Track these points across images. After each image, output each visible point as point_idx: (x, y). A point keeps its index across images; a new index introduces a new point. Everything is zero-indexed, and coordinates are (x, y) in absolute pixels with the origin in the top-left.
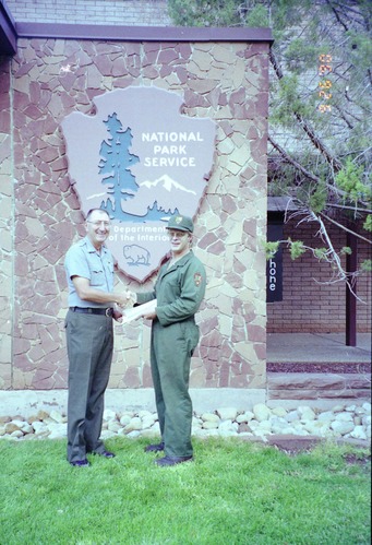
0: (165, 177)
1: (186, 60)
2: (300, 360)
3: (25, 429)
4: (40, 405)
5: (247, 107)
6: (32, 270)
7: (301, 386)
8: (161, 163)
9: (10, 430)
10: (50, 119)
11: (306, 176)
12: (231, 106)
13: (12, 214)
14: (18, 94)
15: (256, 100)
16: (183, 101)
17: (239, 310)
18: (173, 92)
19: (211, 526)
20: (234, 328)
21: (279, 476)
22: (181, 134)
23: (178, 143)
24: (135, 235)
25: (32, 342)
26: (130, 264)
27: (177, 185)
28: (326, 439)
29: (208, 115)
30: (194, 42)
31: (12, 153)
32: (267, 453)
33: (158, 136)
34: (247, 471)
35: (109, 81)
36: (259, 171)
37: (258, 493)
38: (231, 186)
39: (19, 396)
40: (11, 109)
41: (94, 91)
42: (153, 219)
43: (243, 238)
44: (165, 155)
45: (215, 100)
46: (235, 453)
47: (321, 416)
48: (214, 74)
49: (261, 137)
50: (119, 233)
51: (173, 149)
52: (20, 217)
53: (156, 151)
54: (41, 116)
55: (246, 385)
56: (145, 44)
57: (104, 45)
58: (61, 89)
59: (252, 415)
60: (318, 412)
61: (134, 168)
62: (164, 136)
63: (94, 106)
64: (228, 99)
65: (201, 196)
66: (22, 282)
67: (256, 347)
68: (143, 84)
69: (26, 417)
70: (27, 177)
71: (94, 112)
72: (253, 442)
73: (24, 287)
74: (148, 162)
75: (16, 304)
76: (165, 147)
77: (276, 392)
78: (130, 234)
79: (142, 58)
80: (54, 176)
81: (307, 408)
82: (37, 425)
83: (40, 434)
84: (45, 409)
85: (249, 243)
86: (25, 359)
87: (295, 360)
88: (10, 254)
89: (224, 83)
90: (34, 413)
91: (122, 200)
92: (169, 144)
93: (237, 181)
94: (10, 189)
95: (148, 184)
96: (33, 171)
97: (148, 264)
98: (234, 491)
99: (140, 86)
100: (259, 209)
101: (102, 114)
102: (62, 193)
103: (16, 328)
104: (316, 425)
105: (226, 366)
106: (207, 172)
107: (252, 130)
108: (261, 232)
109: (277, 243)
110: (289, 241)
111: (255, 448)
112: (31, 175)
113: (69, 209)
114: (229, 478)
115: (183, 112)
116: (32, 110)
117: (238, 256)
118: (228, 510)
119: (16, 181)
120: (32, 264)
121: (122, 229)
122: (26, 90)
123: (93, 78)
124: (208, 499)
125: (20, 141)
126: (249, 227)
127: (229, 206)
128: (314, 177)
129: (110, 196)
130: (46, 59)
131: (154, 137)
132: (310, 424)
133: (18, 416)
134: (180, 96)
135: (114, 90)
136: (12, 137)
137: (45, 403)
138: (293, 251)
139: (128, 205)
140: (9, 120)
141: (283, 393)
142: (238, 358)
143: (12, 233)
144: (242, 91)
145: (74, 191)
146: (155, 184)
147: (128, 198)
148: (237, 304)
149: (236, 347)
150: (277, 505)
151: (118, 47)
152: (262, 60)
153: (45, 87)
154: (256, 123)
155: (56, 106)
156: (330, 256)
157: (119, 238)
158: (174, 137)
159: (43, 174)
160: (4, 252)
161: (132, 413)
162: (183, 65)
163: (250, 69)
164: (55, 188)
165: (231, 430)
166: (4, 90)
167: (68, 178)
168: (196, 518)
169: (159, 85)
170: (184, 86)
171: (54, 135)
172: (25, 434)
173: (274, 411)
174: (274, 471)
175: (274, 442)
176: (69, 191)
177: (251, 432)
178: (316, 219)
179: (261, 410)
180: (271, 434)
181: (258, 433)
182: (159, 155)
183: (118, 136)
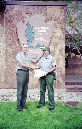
0: (41, 38)
1: (46, 10)
3: (7, 99)
4: (11, 93)
5: (61, 21)
6: (9, 60)
7: (74, 89)
8: (40, 34)
9: (3, 99)
10: (13, 24)
11: (74, 38)
12: (57, 21)
13: (4, 47)
14: (6, 18)
15: (63, 19)
16: (45, 19)
17: (58, 70)
18: (43, 17)
20: (57, 74)
21: (70, 113)
22: (45, 28)
23: (44, 30)
24: (34, 52)
25: (9, 77)
26: (32, 59)
27: (44, 40)
28: (80, 102)
29: (51, 23)
30: (48, 6)
31: (5, 32)
32: (66, 106)
33: (39, 28)
34: (61, 111)
35: (27, 15)
36: (63, 36)
37: (65, 118)
39: (6, 90)
40: (4, 22)
41: (24, 17)
42: (38, 48)
43: (59, 53)
44: (41, 33)
45: (53, 19)
46: (58, 106)
48: (53, 13)
49: (64, 28)
50: (30, 51)
51: (43, 31)
52: (6, 47)
54: (11, 23)
55: (60, 88)
56: (36, 6)
57: (26, 6)
58: (16, 17)
59: (62, 96)
60: (78, 95)
61: (33, 36)
62: (41, 28)
63: (24, 21)
64: (56, 19)
65: (49, 42)
66: (7, 63)
67: (62, 79)
68: (36, 16)
69: (7, 96)
71: (24, 22)
72: (62, 103)
74: (37, 34)
75: (5, 68)
76: (41, 31)
77: (67, 90)
78: (32, 51)
79: (35, 9)
80: (14, 37)
81: (75, 94)
82: (10, 98)
83: (10, 100)
84: (12, 93)
85: (61, 54)
86: (7, 81)
87: (71, 82)
88: (4, 56)
89: (55, 15)
90: (9, 94)
91: (31, 43)
92: (42, 30)
93: (58, 39)
94: (4, 41)
95: (37, 39)
96: (9, 36)
97: (37, 59)
98: (59, 117)
100: (63, 46)
102: (16, 42)
103: (5, 74)
104: (78, 99)
105: (55, 83)
107: (62, 26)
108: (64, 51)
109: (68, 54)
110: (71, 53)
111: (63, 105)
112: (9, 37)
113: (18, 45)
114: (57, 113)
115: (45, 22)
116: (9, 22)
117: (58, 57)
119: (5, 39)
120: (9, 59)
121: (30, 50)
122: (8, 17)
123: (24, 14)
124: (52, 119)
125: (6, 29)
126: (61, 50)
127: (56, 45)
128: (75, 39)
129: (27, 42)
130: (13, 10)
131: (38, 28)
132: (76, 98)
133: (5, 95)
135: (29, 17)
136: (4, 28)
137: (12, 92)
138: (72, 56)
140: (4, 24)
141: (69, 90)
142: (58, 82)
143: (4, 51)
144: (59, 17)
145: (19, 41)
146: (38, 39)
147: (32, 43)
148: (58, 68)
150: (70, 121)
151: (30, 7)
152: (64, 9)
153: (12, 16)
154: (63, 25)
155: (15, 21)
156: (81, 57)
157: (30, 52)
158: (43, 28)
159: (12, 37)
160: (2, 56)
161: (33, 95)
162: (45, 11)
163: (61, 12)
164: (15, 40)
165: (57, 100)
166: (3, 17)
167: (18, 38)
168: (49, 125)
169: (39, 16)
170: (46, 16)
171: (14, 28)
172: (7, 100)
173: (67, 95)
174: (68, 111)
175: (68, 103)
176: (18, 41)
177: (62, 100)
178: (77, 48)
179: (64, 94)
180: (67, 101)
181: (64, 100)
182: (39, 32)
183: (30, 28)
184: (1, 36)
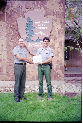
0: (41, 32)
1: (45, 4)
2: (73, 74)
5: (60, 15)
6: (10, 53)
7: (73, 80)
8: (40, 28)
9: (5, 90)
10: (14, 19)
11: (74, 31)
13: (6, 41)
14: (7, 13)
15: (62, 13)
16: (45, 14)
17: (58, 63)
18: (43, 12)
19: (49, 117)
20: (57, 67)
21: (66, 103)
22: (44, 22)
24: (34, 45)
25: (11, 70)
26: (33, 52)
27: (43, 34)
28: (78, 93)
29: (51, 17)
31: (6, 27)
32: (64, 97)
33: (39, 22)
34: (59, 102)
35: (28, 10)
36: (63, 30)
37: (61, 108)
38: (56, 34)
39: (8, 82)
40: (6, 17)
41: (24, 12)
43: (59, 46)
44: (41, 27)
45: (52, 14)
46: (56, 97)
47: (77, 87)
48: (52, 8)
49: (63, 22)
50: (30, 45)
51: (43, 25)
52: (8, 41)
53: (38, 26)
54: (12, 18)
55: (60, 80)
56: (36, 1)
58: (17, 12)
59: (61, 87)
60: (77, 86)
62: (40, 22)
63: (24, 15)
64: (55, 13)
65: (49, 36)
66: (8, 56)
67: (62, 71)
68: (36, 10)
69: (9, 87)
70: (9, 32)
71: (24, 17)
72: (61, 94)
73: (9, 57)
74: (37, 28)
75: (7, 61)
76: (41, 25)
77: (67, 82)
78: (33, 45)
79: (35, 4)
80: (15, 32)
81: (74, 85)
82: (11, 89)
83: (12, 91)
85: (60, 47)
86: (9, 74)
87: (72, 74)
88: (6, 50)
89: (54, 10)
90: (11, 86)
91: (31, 37)
92: (42, 24)
93: (57, 32)
94: (5, 35)
95: (37, 33)
98: (55, 107)
99: (35, 11)
100: (63, 39)
101: (26, 17)
102: (17, 36)
103: (7, 67)
104: (76, 90)
105: (55, 75)
106: (50, 31)
107: (61, 20)
108: (63, 44)
109: (67, 47)
110: (70, 46)
111: (61, 96)
112: (10, 32)
114: (54, 104)
115: (45, 17)
116: (10, 17)
117: (58, 50)
118: (53, 113)
119: (7, 33)
121: (31, 44)
122: (9, 12)
123: (24, 9)
124: (48, 110)
125: (7, 24)
126: (60, 43)
127: (56, 38)
128: (76, 32)
129: (28, 36)
130: (13, 5)
131: (38, 23)
132: (75, 89)
133: (7, 87)
134: (44, 13)
135: (29, 12)
136: (6, 23)
138: (70, 49)
139: (32, 38)
140: (5, 19)
141: (68, 82)
142: (58, 74)
143: (6, 45)
144: (59, 11)
145: (20, 35)
146: (38, 33)
147: (32, 37)
148: (58, 61)
149: (57, 71)
150: (65, 112)
151: (30, 2)
152: (63, 4)
153: (13, 12)
155: (16, 16)
156: (80, 50)
157: (30, 46)
158: (43, 22)
159: (13, 32)
160: (4, 49)
161: (33, 86)
162: (45, 6)
163: (60, 6)
164: (15, 35)
165: (56, 91)
166: (4, 12)
167: (18, 32)
168: (45, 115)
169: (39, 11)
170: (45, 10)
171: (15, 23)
172: (8, 91)
173: (66, 86)
174: (65, 102)
175: (66, 94)
176: (19, 35)
177: (61, 91)
178: (76, 41)
179: (63, 86)
180: (65, 92)
181: (62, 92)
182: (39, 27)
183: (30, 23)
184: (3, 31)
